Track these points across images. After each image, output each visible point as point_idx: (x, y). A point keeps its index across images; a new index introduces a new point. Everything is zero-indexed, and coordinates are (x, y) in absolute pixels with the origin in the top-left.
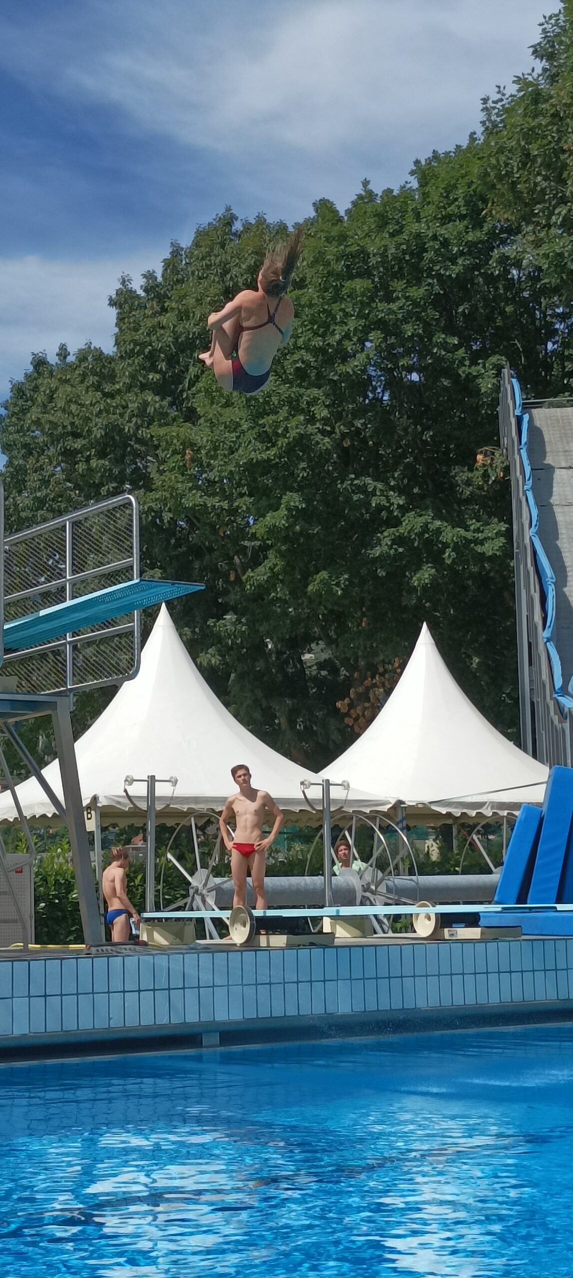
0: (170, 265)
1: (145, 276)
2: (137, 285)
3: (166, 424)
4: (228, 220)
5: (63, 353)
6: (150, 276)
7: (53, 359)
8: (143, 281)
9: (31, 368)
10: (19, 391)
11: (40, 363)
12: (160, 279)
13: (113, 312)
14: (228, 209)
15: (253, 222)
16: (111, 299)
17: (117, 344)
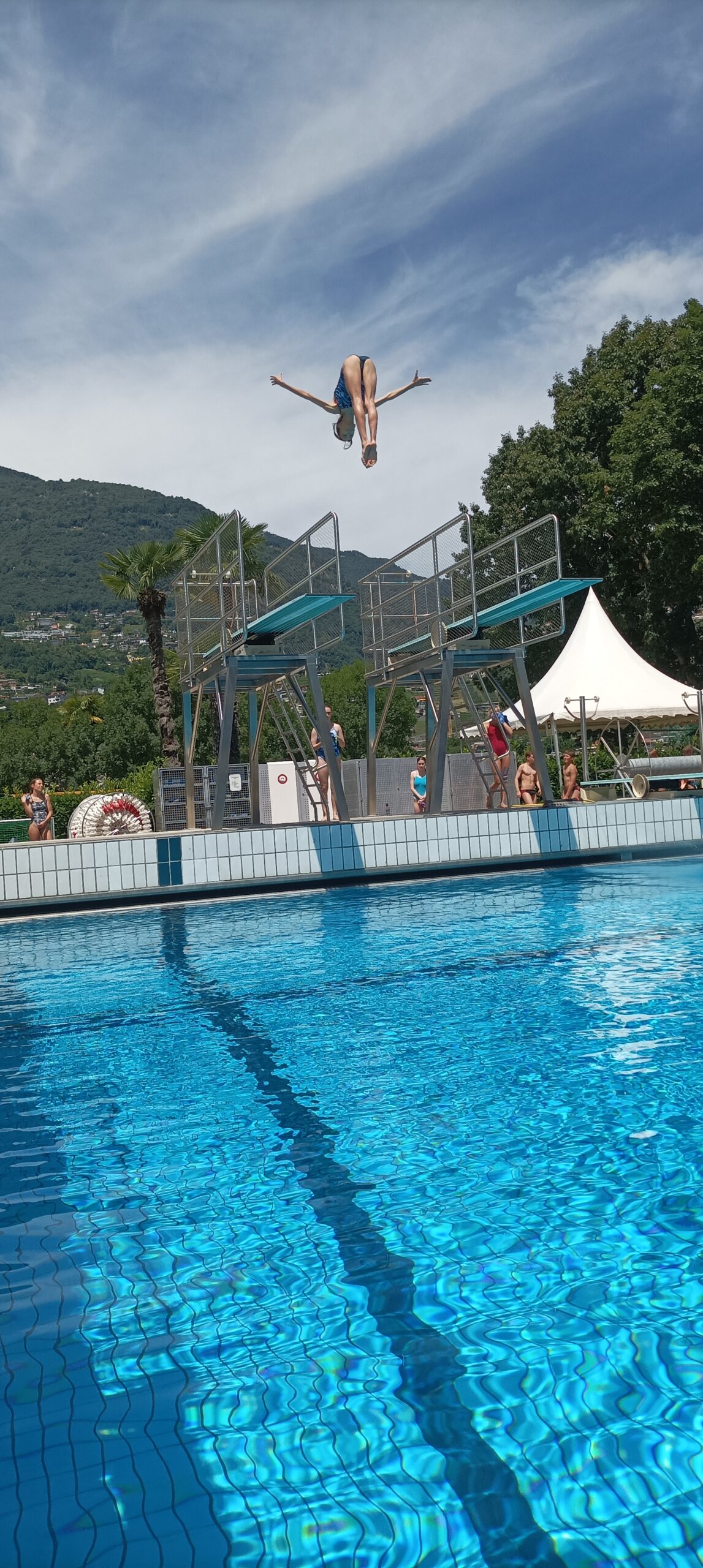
0: (587, 364)
1: (570, 373)
2: (566, 379)
3: (590, 471)
4: (623, 325)
5: (521, 433)
6: (573, 372)
7: (515, 437)
8: (569, 376)
9: (502, 445)
10: (494, 460)
11: (507, 440)
12: (581, 372)
13: (552, 400)
14: (624, 317)
15: (643, 323)
16: (549, 392)
17: (555, 421)
